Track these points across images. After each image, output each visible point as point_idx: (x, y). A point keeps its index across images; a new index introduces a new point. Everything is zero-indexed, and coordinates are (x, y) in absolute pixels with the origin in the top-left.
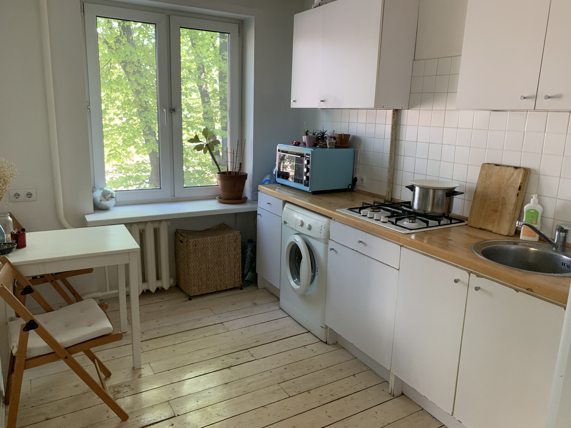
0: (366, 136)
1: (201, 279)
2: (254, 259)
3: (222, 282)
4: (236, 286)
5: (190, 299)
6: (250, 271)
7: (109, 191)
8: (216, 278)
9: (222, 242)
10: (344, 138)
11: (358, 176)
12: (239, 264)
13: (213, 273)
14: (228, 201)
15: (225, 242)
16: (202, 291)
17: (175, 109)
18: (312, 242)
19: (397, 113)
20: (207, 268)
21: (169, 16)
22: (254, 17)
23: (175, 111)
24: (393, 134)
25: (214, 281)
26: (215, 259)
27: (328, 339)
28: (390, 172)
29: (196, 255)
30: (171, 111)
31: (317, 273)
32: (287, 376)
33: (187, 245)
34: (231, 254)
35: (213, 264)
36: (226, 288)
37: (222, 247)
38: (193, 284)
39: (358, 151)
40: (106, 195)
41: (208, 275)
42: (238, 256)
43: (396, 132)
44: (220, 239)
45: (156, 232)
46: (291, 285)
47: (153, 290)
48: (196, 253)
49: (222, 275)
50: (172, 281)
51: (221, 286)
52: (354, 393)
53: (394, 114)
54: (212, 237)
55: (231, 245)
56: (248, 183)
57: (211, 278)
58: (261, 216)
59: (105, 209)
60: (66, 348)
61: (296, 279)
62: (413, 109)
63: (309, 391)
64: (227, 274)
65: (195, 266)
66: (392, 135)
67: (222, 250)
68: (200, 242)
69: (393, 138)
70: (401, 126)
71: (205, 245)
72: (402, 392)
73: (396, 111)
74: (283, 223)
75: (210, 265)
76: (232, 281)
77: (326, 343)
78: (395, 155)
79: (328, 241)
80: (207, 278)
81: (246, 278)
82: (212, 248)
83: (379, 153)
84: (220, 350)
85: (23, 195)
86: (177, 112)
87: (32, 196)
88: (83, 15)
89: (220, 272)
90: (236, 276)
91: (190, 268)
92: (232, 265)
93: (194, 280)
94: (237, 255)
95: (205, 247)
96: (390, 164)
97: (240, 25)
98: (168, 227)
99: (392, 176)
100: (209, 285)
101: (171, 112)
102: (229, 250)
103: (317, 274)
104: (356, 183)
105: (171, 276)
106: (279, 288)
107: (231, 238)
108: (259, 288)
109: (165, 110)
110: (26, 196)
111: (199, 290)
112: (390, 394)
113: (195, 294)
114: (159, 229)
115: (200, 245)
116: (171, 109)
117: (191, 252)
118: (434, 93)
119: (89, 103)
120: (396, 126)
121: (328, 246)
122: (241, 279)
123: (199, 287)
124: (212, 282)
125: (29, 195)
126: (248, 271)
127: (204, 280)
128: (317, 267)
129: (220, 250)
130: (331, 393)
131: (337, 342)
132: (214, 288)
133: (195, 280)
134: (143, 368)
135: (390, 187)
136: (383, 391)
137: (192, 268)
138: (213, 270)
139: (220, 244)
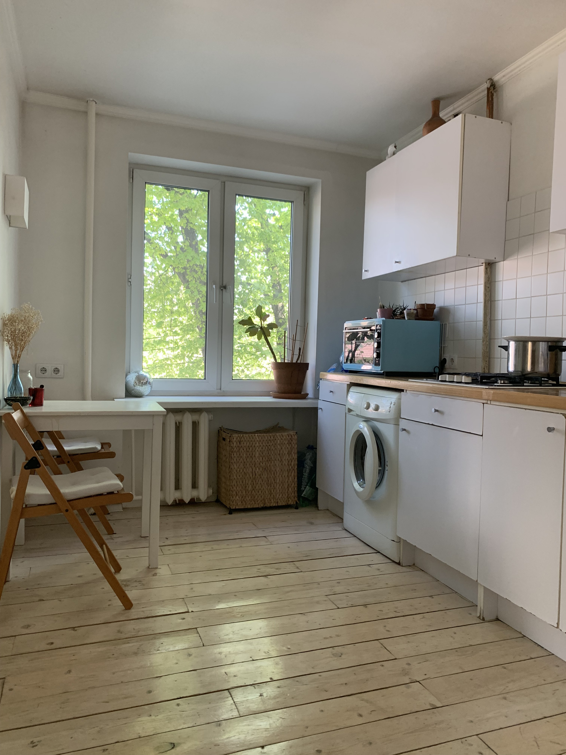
0: (455, 304)
1: (246, 487)
2: (313, 470)
3: (272, 496)
4: (289, 503)
5: (230, 513)
6: (309, 484)
7: (145, 377)
8: (264, 489)
9: (273, 442)
10: (427, 308)
11: (447, 356)
12: (294, 474)
13: (260, 480)
14: (283, 395)
15: (277, 442)
16: (246, 504)
17: (226, 286)
18: (380, 426)
19: (491, 268)
20: (253, 473)
21: (224, 182)
22: (321, 180)
23: (226, 289)
24: (487, 294)
25: (262, 492)
26: (264, 464)
27: (401, 558)
28: (485, 342)
29: (240, 455)
30: (222, 288)
31: (387, 468)
32: (338, 589)
33: (230, 442)
34: (284, 459)
35: (261, 469)
36: (277, 505)
37: (273, 448)
38: (235, 493)
39: (446, 324)
40: (142, 380)
41: (254, 483)
42: (293, 464)
43: (490, 291)
44: (271, 437)
45: (195, 425)
46: (355, 490)
47: (187, 500)
48: (240, 452)
49: (272, 485)
50: (211, 491)
51: (270, 500)
52: (428, 612)
53: (486, 269)
54: (261, 435)
55: (284, 447)
56: (310, 374)
57: (257, 487)
58: (322, 410)
59: (139, 396)
60: (68, 501)
61: (361, 480)
62: (508, 259)
63: (365, 605)
64: (278, 485)
65: (239, 470)
66: (485, 295)
67: (273, 453)
68: (245, 438)
69: (487, 299)
70: (496, 283)
71: (251, 443)
72: (497, 616)
73: (488, 265)
74: (347, 411)
75: (257, 469)
76: (285, 495)
77: (399, 564)
78: (491, 320)
79: (398, 421)
80: (252, 487)
81: (303, 494)
82: (260, 448)
83: (470, 322)
84: (257, 560)
85: (50, 369)
86: (228, 289)
87: (59, 373)
88: (132, 181)
89: (269, 481)
90: (290, 489)
91: (232, 471)
92: (286, 474)
93: (236, 488)
94: (292, 462)
95: (251, 446)
96: (484, 332)
97: (305, 192)
98: (210, 421)
99: (488, 347)
100: (255, 497)
101: (222, 290)
102: (282, 454)
103: (387, 470)
104: (446, 365)
105: (209, 486)
106: (342, 502)
107: (284, 438)
108: (319, 509)
109: (214, 286)
110: (53, 372)
111: (242, 502)
112: (479, 617)
113: (237, 507)
114: (198, 422)
115: (245, 443)
116: (222, 286)
117: (234, 450)
118: (533, 234)
119: (131, 276)
120: (490, 284)
121: (399, 428)
122: (296, 494)
123: (242, 498)
124: (259, 493)
125: (56, 370)
126: (306, 485)
127: (249, 489)
128: (386, 460)
129: (270, 452)
130: (396, 610)
131: (414, 565)
132: (261, 501)
133: (238, 488)
134: (160, 568)
135: (486, 361)
136: (471, 614)
137: (235, 471)
138: (261, 477)
139: (270, 443)
